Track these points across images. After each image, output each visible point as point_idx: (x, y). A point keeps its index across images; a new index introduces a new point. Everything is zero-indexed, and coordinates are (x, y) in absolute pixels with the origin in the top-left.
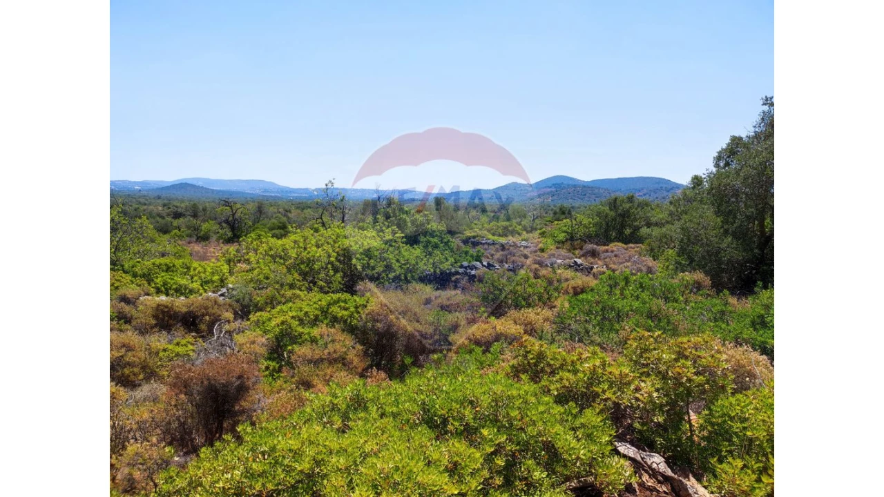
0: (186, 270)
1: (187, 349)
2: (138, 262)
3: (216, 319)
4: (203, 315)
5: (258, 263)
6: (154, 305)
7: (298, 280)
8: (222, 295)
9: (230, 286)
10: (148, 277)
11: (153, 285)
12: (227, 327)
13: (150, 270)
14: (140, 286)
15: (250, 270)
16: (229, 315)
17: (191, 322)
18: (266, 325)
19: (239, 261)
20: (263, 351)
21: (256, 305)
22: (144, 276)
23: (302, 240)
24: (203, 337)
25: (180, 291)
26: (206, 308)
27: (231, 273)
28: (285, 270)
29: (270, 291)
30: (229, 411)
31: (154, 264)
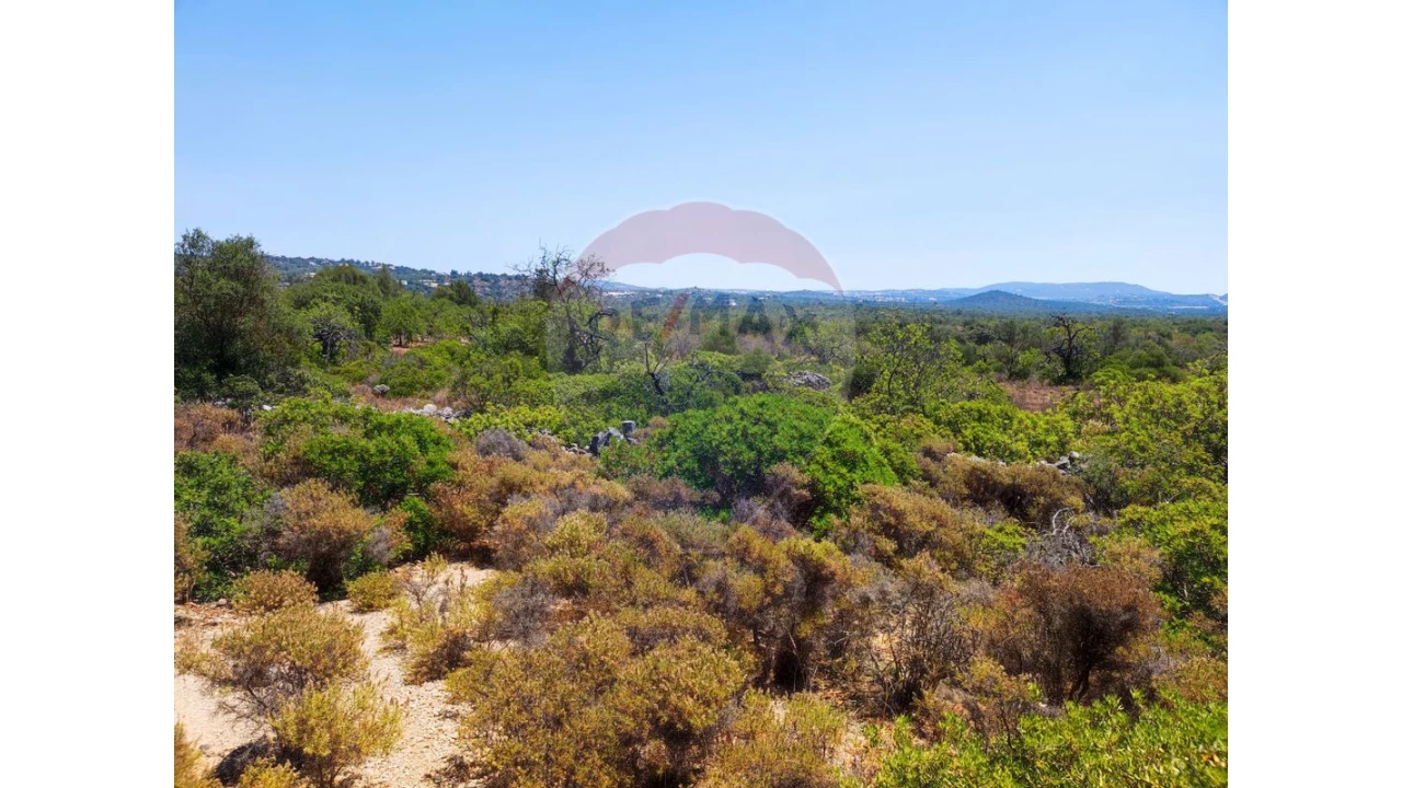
0: (1006, 422)
1: (1014, 541)
2: (943, 404)
3: (1055, 504)
4: (1034, 494)
5: (1126, 421)
6: (968, 468)
7: (1205, 461)
8: (1063, 467)
9: (1076, 455)
10: (954, 426)
11: (960, 439)
12: (1073, 519)
13: (957, 416)
14: (943, 437)
15: (1109, 433)
16: (1076, 500)
17: (1016, 501)
18: (1155, 530)
19: (1091, 416)
20: (1156, 573)
21: (1123, 492)
22: (949, 423)
23: (1215, 388)
24: (1033, 526)
25: (1000, 452)
26: (1041, 484)
27: (1078, 434)
28: (1179, 440)
29: (1149, 472)
30: (1102, 657)
31: (962, 408)
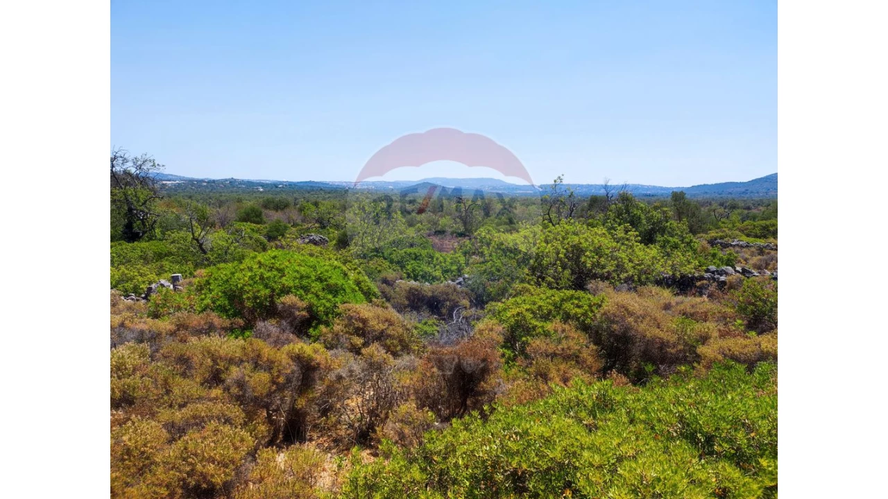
0: (430, 259)
1: (433, 329)
2: (395, 250)
3: (455, 305)
4: (445, 300)
5: (491, 255)
6: (408, 288)
7: (527, 275)
8: (460, 283)
9: (466, 276)
10: (401, 264)
11: (405, 271)
12: (464, 313)
13: (403, 257)
14: (395, 271)
15: (483, 263)
16: (466, 302)
17: (435, 306)
18: (501, 315)
19: (474, 254)
20: (501, 339)
21: (489, 295)
22: (398, 262)
23: (532, 236)
24: (444, 319)
25: (426, 277)
26: (447, 294)
27: (467, 264)
28: (515, 264)
29: (501, 283)
30: (472, 390)
31: (405, 253)
